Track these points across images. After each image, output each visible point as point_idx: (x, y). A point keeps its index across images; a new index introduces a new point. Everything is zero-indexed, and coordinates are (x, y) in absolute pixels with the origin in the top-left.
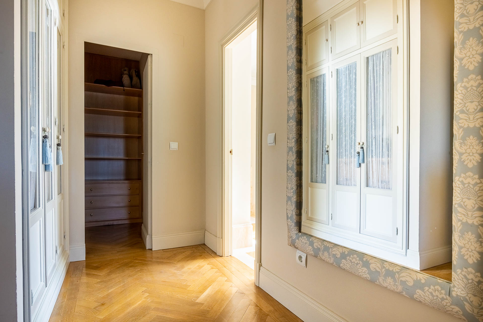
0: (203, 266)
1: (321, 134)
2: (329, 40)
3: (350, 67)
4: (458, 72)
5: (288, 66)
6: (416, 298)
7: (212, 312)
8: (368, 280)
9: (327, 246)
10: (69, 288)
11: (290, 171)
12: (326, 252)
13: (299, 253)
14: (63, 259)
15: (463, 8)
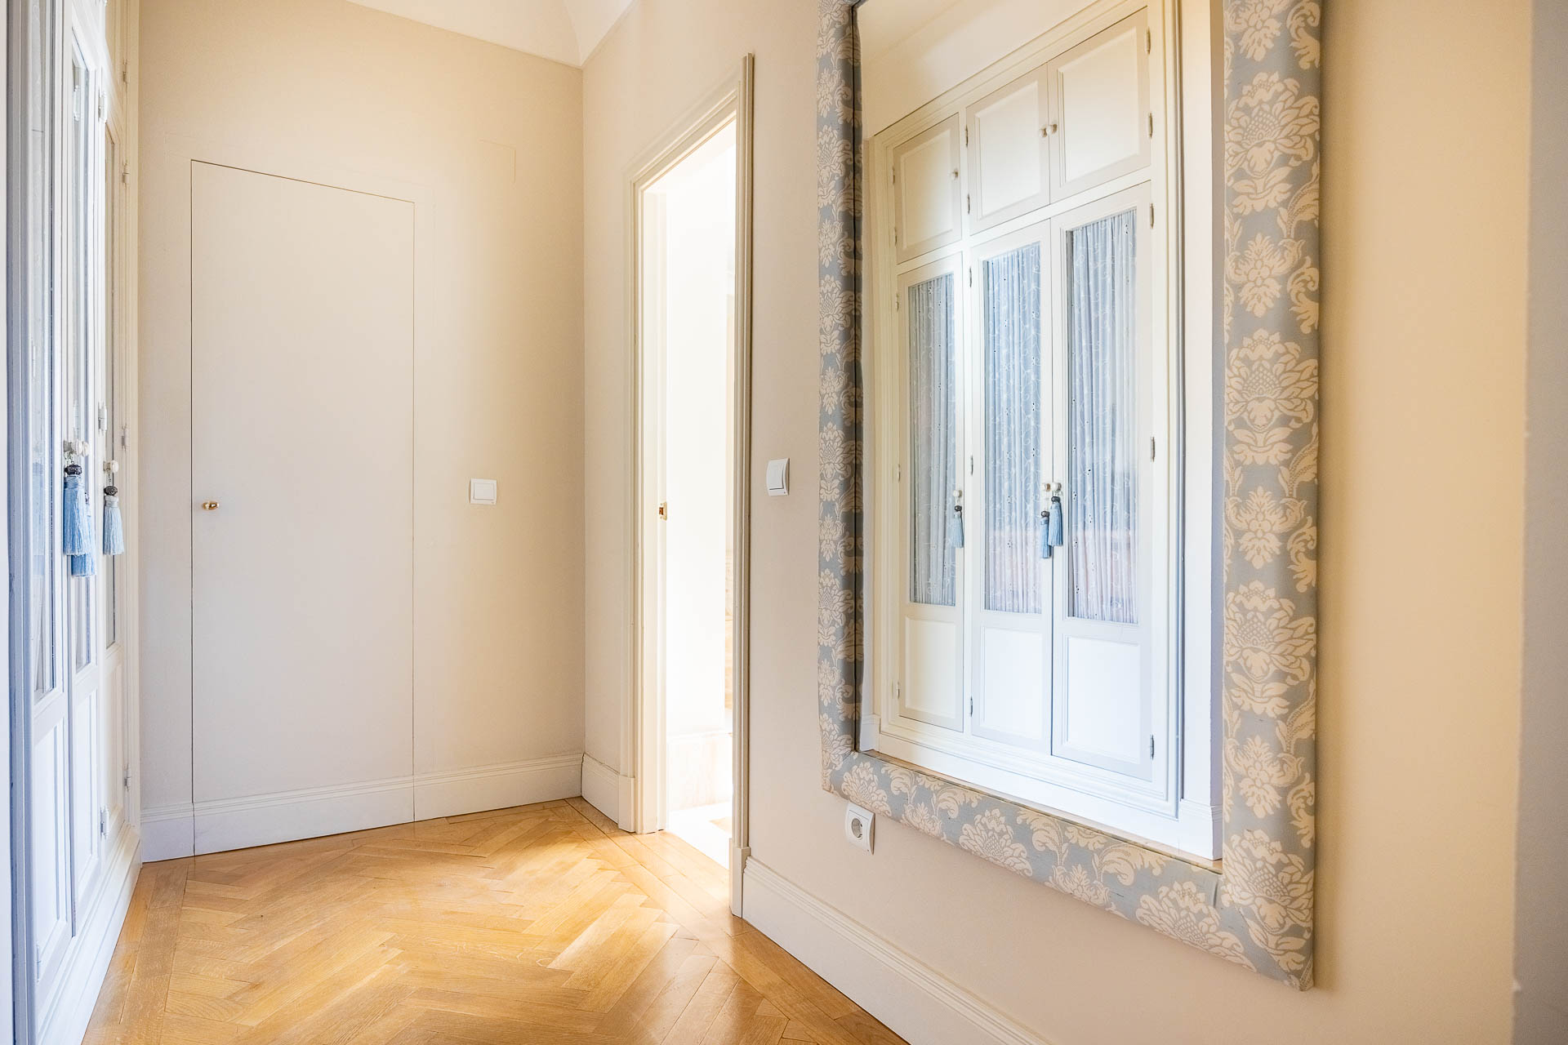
0: (575, 864)
1: (942, 457)
2: (963, 174)
3: (1020, 256)
4: (1231, 318)
5: (821, 266)
6: (1140, 918)
7: (596, 996)
8: (1028, 877)
9: (927, 786)
10: (143, 942)
11: (827, 571)
12: (923, 804)
13: (852, 812)
14: (122, 852)
15: (1241, 155)
